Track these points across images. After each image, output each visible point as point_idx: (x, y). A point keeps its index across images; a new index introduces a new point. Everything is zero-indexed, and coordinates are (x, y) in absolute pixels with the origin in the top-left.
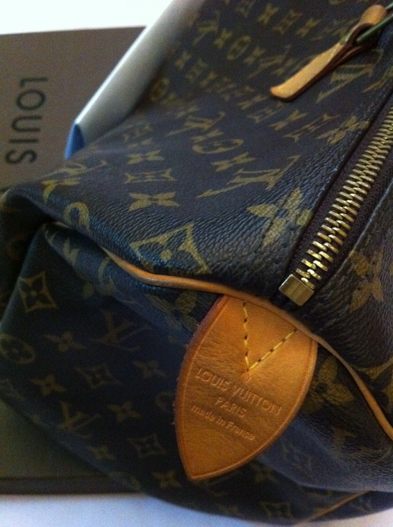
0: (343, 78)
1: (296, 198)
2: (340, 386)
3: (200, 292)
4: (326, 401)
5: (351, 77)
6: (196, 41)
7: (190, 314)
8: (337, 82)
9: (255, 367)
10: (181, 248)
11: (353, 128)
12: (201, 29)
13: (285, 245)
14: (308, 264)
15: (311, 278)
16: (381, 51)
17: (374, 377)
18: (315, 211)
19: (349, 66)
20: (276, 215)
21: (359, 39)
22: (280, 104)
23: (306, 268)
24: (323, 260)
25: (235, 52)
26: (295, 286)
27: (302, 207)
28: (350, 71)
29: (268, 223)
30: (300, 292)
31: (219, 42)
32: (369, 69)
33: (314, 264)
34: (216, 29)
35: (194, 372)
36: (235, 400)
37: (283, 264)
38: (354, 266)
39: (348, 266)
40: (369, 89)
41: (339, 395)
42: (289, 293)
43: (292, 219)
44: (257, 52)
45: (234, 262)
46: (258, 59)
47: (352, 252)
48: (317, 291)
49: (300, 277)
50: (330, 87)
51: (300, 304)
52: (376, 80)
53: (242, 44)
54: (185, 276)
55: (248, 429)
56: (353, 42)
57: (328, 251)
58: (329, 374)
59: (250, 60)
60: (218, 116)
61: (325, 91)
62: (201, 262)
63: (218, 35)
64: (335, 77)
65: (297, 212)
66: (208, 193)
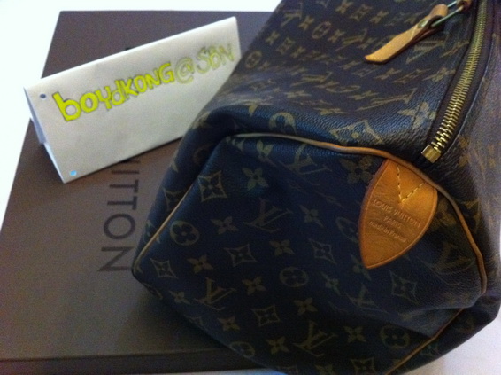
0: (423, 49)
1: (425, 107)
2: (449, 215)
3: (375, 156)
4: (442, 224)
5: (430, 48)
6: (283, 24)
7: (367, 170)
8: (418, 52)
9: (404, 201)
10: (364, 131)
11: (446, 73)
12: (287, 16)
13: (425, 129)
14: (438, 139)
15: (440, 147)
16: (447, 33)
17: (470, 208)
18: (438, 112)
19: (426, 42)
20: (416, 114)
21: (434, 25)
22: (375, 66)
23: (436, 141)
24: (445, 137)
25: (318, 32)
26: (431, 151)
27: (431, 111)
28: (427, 45)
29: (413, 119)
30: (433, 155)
31: (304, 26)
32: (442, 44)
33: (441, 139)
34: (300, 16)
35: (372, 202)
36: (395, 218)
37: (424, 139)
38: (460, 143)
39: (457, 142)
40: (445, 54)
41: (449, 221)
42: (427, 155)
43: (426, 116)
44: (339, 33)
45: (397, 138)
46: (340, 38)
47: (458, 135)
48: (442, 154)
49: (433, 146)
50: (414, 55)
51: (433, 162)
52: (448, 50)
53: (324, 28)
54: (368, 146)
55: (402, 235)
56: (429, 26)
57: (448, 132)
58: (444, 207)
59: (333, 39)
60: (327, 74)
61: (411, 57)
62: (378, 138)
63: (303, 20)
64: (417, 48)
65: (428, 113)
66: (362, 108)
